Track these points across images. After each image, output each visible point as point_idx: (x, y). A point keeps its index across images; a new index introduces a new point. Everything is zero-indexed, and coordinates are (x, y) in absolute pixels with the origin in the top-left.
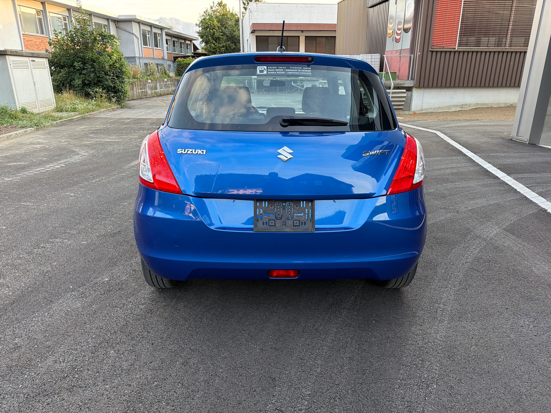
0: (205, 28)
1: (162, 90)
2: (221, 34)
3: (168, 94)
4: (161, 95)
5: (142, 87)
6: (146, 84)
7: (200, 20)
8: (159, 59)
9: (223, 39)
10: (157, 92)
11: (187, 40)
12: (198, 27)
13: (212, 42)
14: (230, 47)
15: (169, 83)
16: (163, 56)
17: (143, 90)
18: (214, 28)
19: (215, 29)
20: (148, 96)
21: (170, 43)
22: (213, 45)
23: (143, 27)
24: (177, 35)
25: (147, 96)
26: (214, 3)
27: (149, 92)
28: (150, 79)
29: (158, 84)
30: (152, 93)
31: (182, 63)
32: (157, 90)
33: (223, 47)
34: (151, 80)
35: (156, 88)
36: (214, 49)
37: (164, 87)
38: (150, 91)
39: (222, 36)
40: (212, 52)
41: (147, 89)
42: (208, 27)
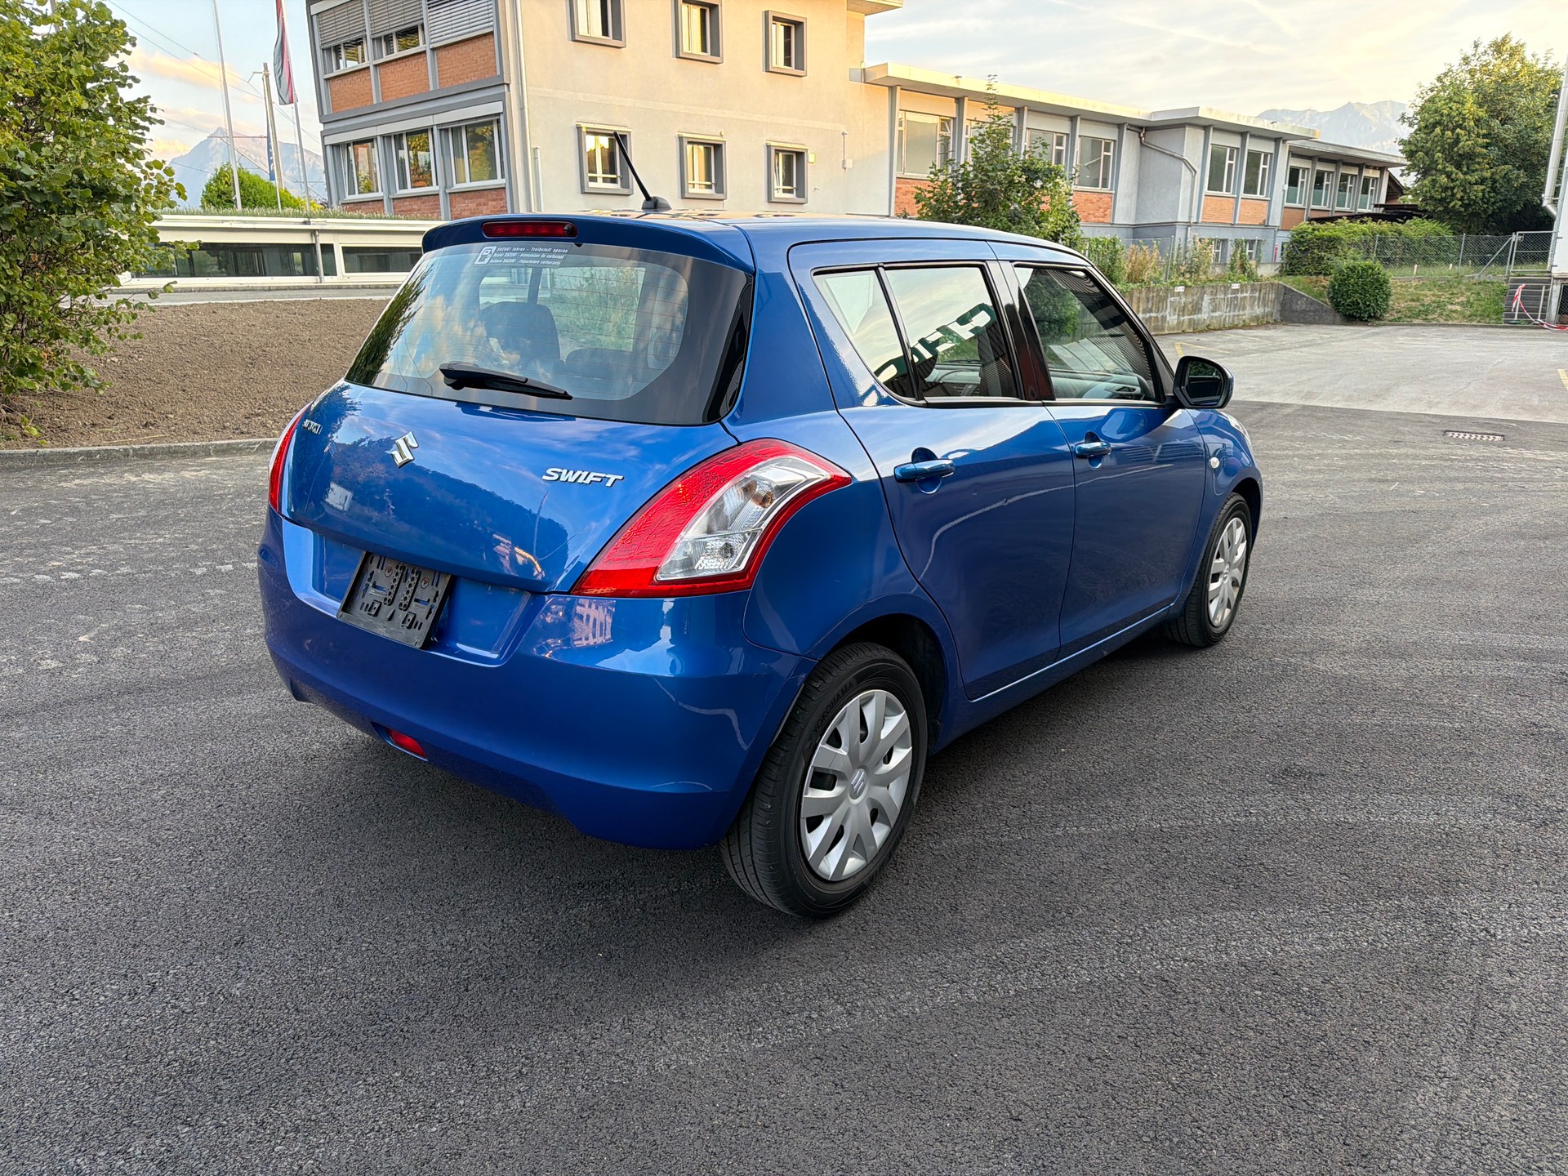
0: (1426, 127)
1: (1217, 314)
2: (1481, 141)
3: (1236, 327)
4: (1208, 329)
5: (1150, 306)
6: (1166, 298)
7: (1420, 102)
8: (1251, 226)
9: (1484, 156)
10: (1199, 320)
11: (1368, 167)
12: (1406, 124)
13: (1444, 168)
14: (1509, 181)
15: (1245, 295)
16: (1266, 217)
17: (1153, 315)
18: (1460, 126)
19: (1464, 128)
20: (1167, 332)
21: (1306, 181)
22: (1443, 179)
23: (1216, 139)
24: (1335, 154)
25: (1163, 329)
26: (1476, 46)
27: (1172, 319)
28: (1183, 283)
29: (1207, 298)
30: (1180, 324)
31: (1310, 236)
32: (1200, 316)
33: (1482, 181)
34: (1186, 286)
35: (1197, 309)
36: (1446, 189)
37: (1223, 308)
38: (1176, 317)
39: (1486, 147)
40: (1436, 199)
41: (1168, 310)
42: (1435, 125)
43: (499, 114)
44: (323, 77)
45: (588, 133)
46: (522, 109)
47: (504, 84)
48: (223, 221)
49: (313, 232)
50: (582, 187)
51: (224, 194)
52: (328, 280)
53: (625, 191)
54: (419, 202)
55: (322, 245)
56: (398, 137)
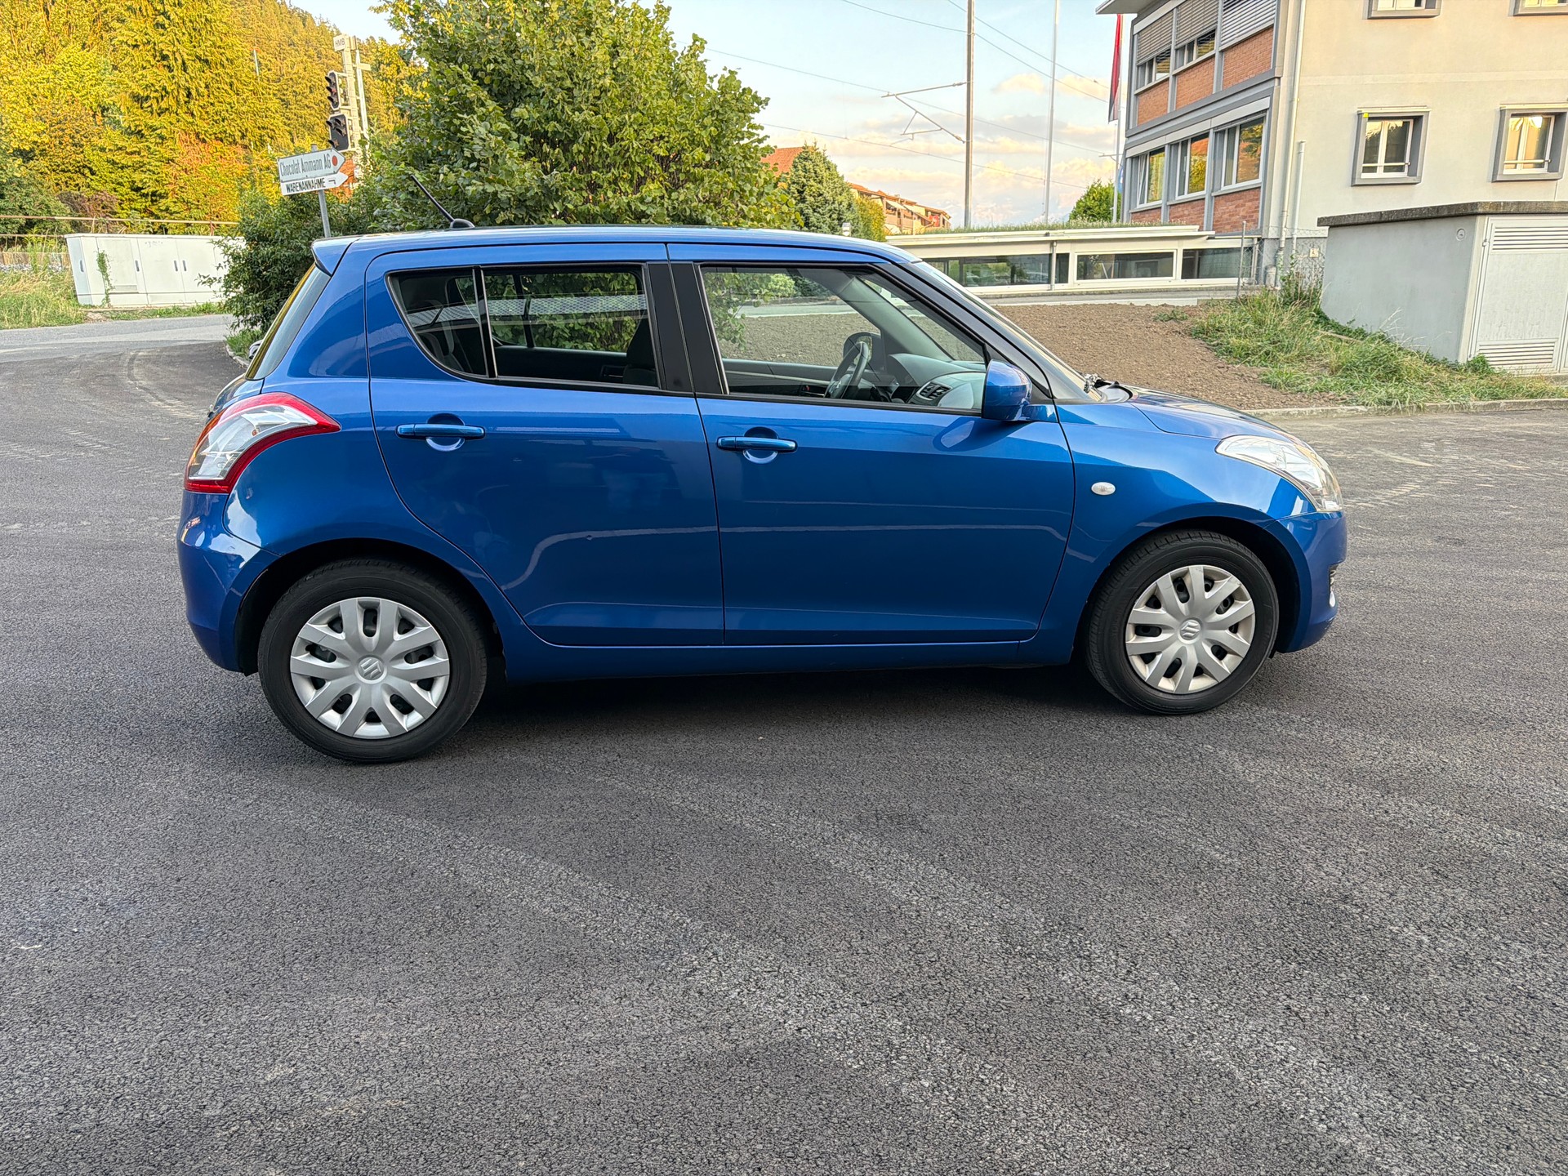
43: (1265, 110)
44: (1134, 92)
45: (1370, 119)
46: (1291, 102)
47: (1274, 78)
48: (975, 237)
49: (1052, 243)
50: (1353, 179)
51: (1089, 209)
52: (1059, 287)
53: (1411, 180)
54: (1189, 208)
55: (1058, 255)
56: (1184, 143)
